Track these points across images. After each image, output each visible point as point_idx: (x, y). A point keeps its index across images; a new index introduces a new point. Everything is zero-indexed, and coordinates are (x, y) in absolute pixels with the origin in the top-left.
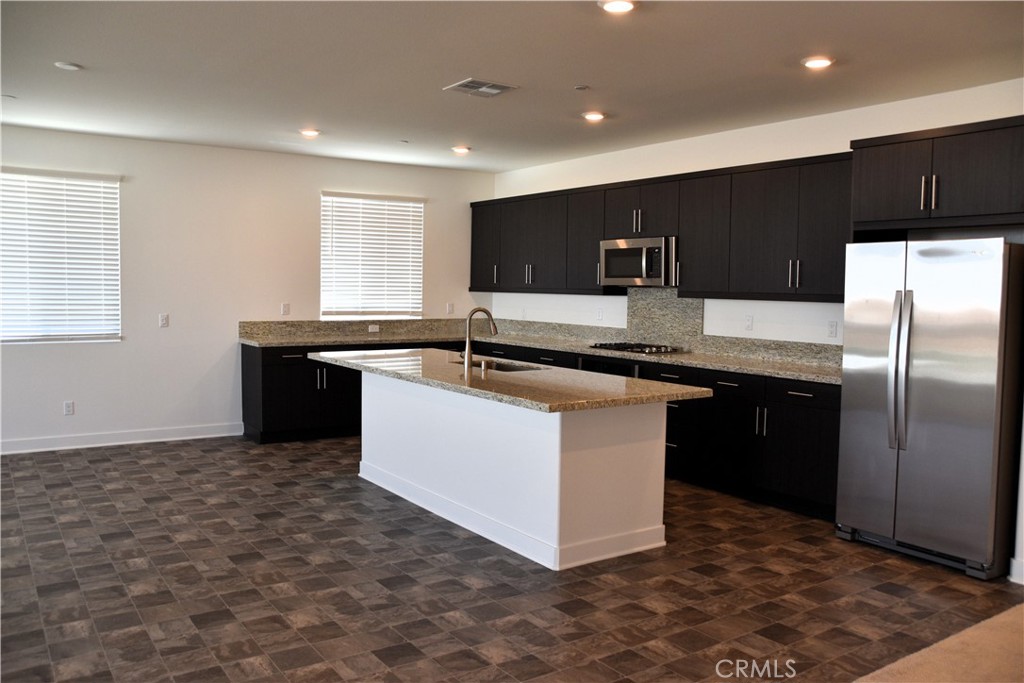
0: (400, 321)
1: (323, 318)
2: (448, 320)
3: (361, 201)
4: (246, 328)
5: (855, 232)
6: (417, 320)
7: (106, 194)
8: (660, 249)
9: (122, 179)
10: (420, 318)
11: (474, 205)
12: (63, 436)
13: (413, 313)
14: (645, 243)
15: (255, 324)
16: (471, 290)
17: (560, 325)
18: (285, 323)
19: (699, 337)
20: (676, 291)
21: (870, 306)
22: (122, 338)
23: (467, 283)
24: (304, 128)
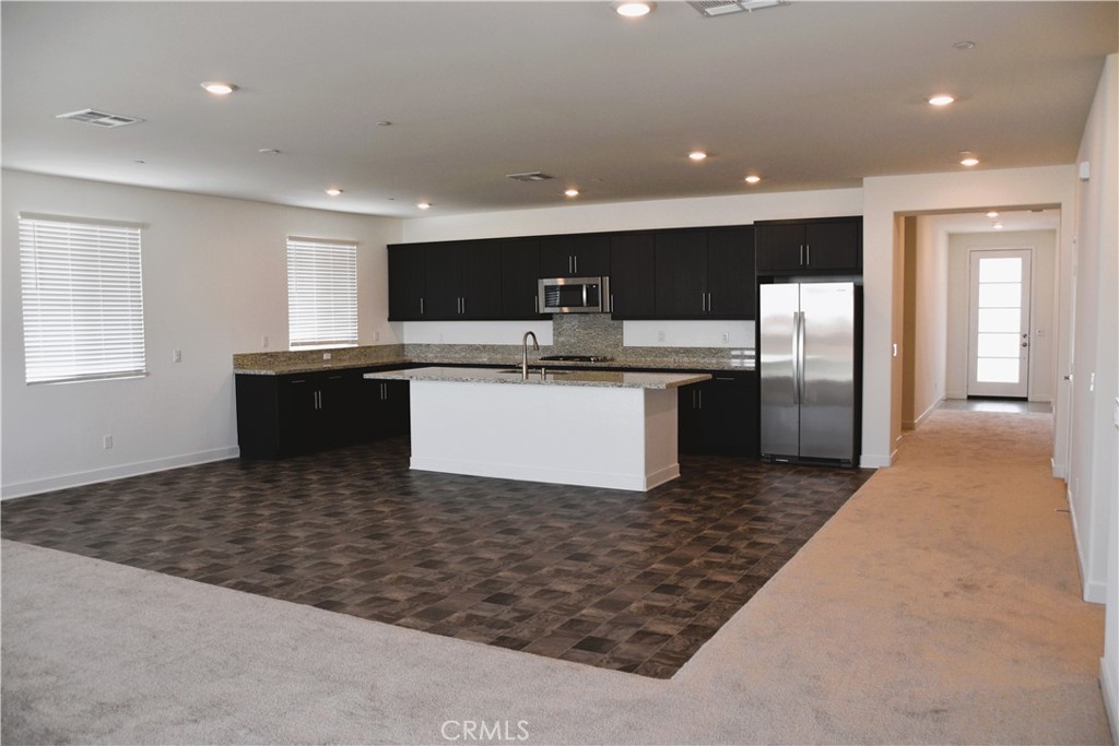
0: (344, 349)
1: (292, 349)
2: (376, 347)
3: (314, 244)
4: (239, 360)
5: (758, 277)
6: (353, 348)
7: (131, 239)
8: (597, 286)
9: (142, 226)
10: (356, 345)
11: (390, 247)
12: (94, 470)
13: (353, 342)
14: (584, 281)
15: (245, 356)
16: (390, 320)
17: (484, 346)
18: (266, 354)
19: (620, 349)
20: (610, 316)
21: (777, 320)
22: (147, 374)
23: (386, 314)
24: (328, 189)
